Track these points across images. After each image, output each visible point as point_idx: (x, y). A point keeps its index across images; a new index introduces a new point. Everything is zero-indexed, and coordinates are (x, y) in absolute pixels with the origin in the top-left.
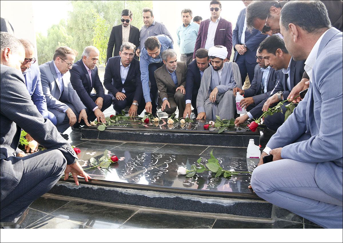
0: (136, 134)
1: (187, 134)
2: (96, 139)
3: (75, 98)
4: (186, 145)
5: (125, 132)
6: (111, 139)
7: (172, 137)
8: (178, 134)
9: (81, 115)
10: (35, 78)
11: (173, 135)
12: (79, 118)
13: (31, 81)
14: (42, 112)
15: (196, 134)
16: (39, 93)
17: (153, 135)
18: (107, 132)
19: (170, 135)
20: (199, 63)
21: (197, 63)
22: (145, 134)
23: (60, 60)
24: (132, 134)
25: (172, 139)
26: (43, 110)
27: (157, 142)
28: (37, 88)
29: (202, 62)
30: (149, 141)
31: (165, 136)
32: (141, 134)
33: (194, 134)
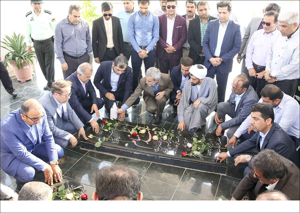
0: (127, 152)
1: (169, 158)
2: (93, 150)
3: (73, 118)
4: (168, 165)
5: (118, 149)
6: (106, 152)
7: (156, 158)
8: (162, 157)
9: (79, 133)
10: (43, 122)
11: (158, 157)
12: (79, 135)
13: (41, 127)
14: (52, 151)
15: (176, 159)
16: (47, 133)
17: (141, 154)
18: (103, 147)
19: (155, 157)
20: (183, 70)
21: (181, 69)
22: (134, 153)
23: (58, 95)
24: (124, 151)
25: (156, 159)
26: (52, 149)
27: (144, 159)
28: (45, 129)
29: (186, 70)
30: (138, 158)
31: (151, 156)
32: (131, 152)
33: (175, 159)
